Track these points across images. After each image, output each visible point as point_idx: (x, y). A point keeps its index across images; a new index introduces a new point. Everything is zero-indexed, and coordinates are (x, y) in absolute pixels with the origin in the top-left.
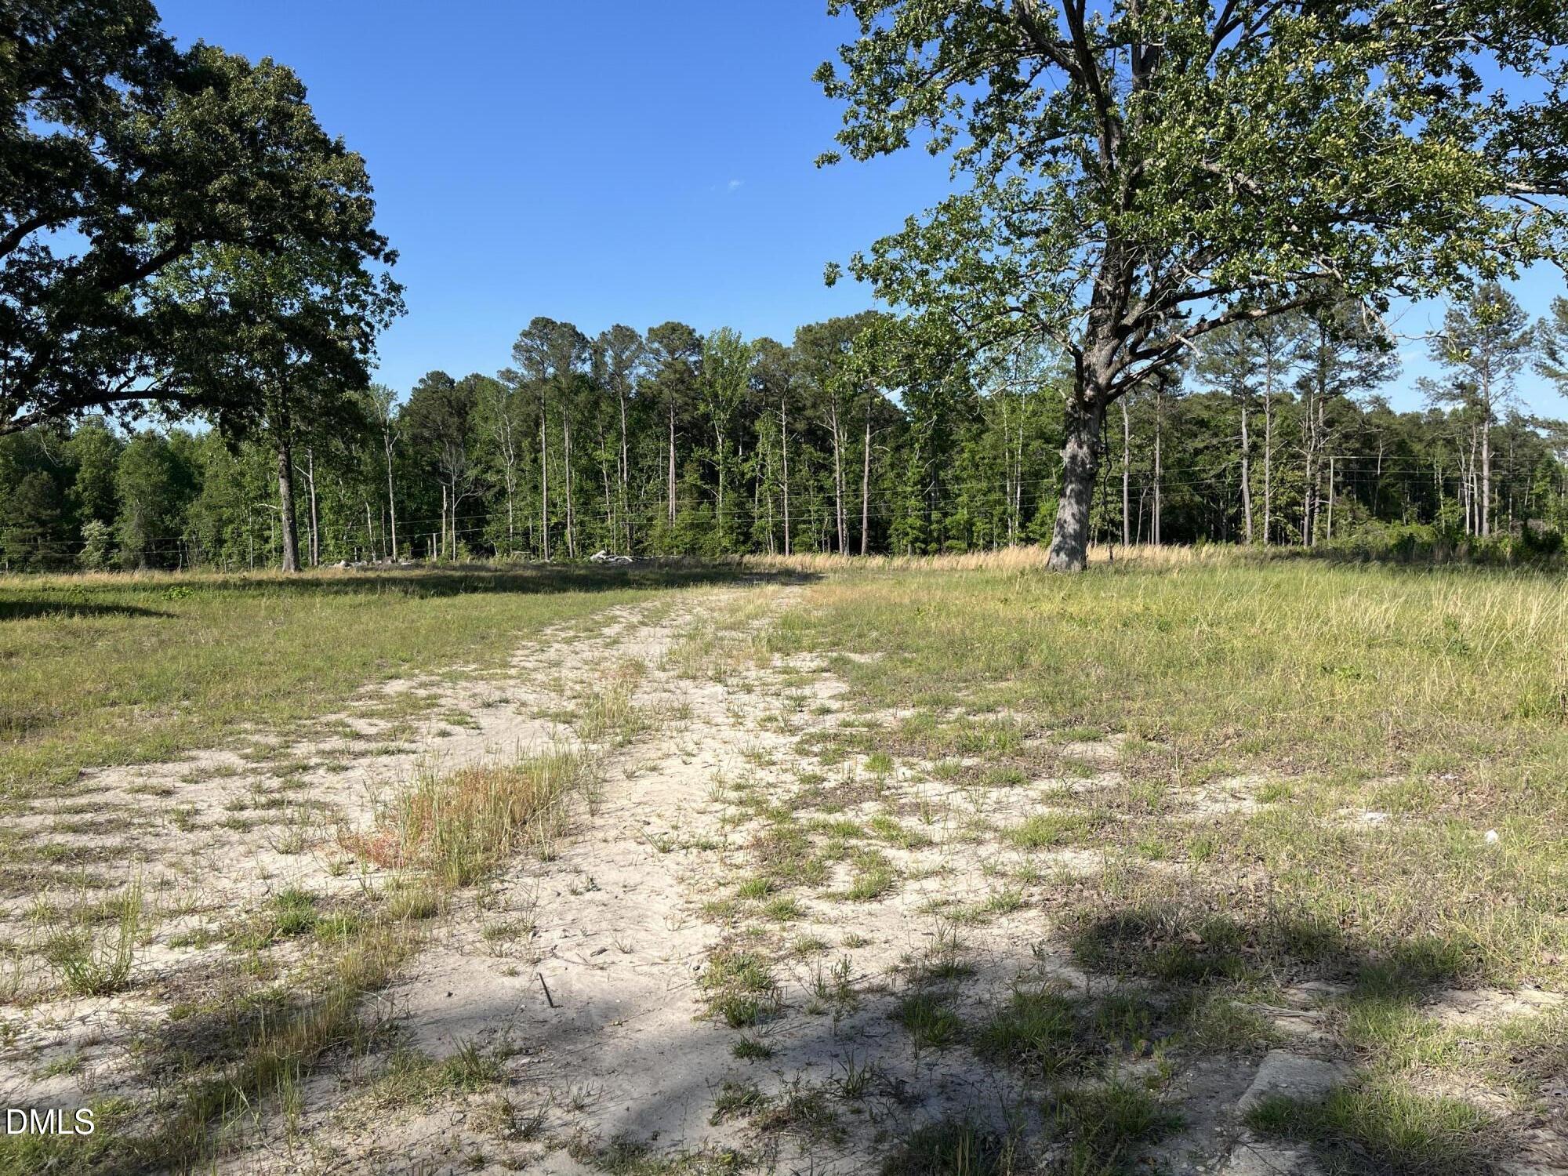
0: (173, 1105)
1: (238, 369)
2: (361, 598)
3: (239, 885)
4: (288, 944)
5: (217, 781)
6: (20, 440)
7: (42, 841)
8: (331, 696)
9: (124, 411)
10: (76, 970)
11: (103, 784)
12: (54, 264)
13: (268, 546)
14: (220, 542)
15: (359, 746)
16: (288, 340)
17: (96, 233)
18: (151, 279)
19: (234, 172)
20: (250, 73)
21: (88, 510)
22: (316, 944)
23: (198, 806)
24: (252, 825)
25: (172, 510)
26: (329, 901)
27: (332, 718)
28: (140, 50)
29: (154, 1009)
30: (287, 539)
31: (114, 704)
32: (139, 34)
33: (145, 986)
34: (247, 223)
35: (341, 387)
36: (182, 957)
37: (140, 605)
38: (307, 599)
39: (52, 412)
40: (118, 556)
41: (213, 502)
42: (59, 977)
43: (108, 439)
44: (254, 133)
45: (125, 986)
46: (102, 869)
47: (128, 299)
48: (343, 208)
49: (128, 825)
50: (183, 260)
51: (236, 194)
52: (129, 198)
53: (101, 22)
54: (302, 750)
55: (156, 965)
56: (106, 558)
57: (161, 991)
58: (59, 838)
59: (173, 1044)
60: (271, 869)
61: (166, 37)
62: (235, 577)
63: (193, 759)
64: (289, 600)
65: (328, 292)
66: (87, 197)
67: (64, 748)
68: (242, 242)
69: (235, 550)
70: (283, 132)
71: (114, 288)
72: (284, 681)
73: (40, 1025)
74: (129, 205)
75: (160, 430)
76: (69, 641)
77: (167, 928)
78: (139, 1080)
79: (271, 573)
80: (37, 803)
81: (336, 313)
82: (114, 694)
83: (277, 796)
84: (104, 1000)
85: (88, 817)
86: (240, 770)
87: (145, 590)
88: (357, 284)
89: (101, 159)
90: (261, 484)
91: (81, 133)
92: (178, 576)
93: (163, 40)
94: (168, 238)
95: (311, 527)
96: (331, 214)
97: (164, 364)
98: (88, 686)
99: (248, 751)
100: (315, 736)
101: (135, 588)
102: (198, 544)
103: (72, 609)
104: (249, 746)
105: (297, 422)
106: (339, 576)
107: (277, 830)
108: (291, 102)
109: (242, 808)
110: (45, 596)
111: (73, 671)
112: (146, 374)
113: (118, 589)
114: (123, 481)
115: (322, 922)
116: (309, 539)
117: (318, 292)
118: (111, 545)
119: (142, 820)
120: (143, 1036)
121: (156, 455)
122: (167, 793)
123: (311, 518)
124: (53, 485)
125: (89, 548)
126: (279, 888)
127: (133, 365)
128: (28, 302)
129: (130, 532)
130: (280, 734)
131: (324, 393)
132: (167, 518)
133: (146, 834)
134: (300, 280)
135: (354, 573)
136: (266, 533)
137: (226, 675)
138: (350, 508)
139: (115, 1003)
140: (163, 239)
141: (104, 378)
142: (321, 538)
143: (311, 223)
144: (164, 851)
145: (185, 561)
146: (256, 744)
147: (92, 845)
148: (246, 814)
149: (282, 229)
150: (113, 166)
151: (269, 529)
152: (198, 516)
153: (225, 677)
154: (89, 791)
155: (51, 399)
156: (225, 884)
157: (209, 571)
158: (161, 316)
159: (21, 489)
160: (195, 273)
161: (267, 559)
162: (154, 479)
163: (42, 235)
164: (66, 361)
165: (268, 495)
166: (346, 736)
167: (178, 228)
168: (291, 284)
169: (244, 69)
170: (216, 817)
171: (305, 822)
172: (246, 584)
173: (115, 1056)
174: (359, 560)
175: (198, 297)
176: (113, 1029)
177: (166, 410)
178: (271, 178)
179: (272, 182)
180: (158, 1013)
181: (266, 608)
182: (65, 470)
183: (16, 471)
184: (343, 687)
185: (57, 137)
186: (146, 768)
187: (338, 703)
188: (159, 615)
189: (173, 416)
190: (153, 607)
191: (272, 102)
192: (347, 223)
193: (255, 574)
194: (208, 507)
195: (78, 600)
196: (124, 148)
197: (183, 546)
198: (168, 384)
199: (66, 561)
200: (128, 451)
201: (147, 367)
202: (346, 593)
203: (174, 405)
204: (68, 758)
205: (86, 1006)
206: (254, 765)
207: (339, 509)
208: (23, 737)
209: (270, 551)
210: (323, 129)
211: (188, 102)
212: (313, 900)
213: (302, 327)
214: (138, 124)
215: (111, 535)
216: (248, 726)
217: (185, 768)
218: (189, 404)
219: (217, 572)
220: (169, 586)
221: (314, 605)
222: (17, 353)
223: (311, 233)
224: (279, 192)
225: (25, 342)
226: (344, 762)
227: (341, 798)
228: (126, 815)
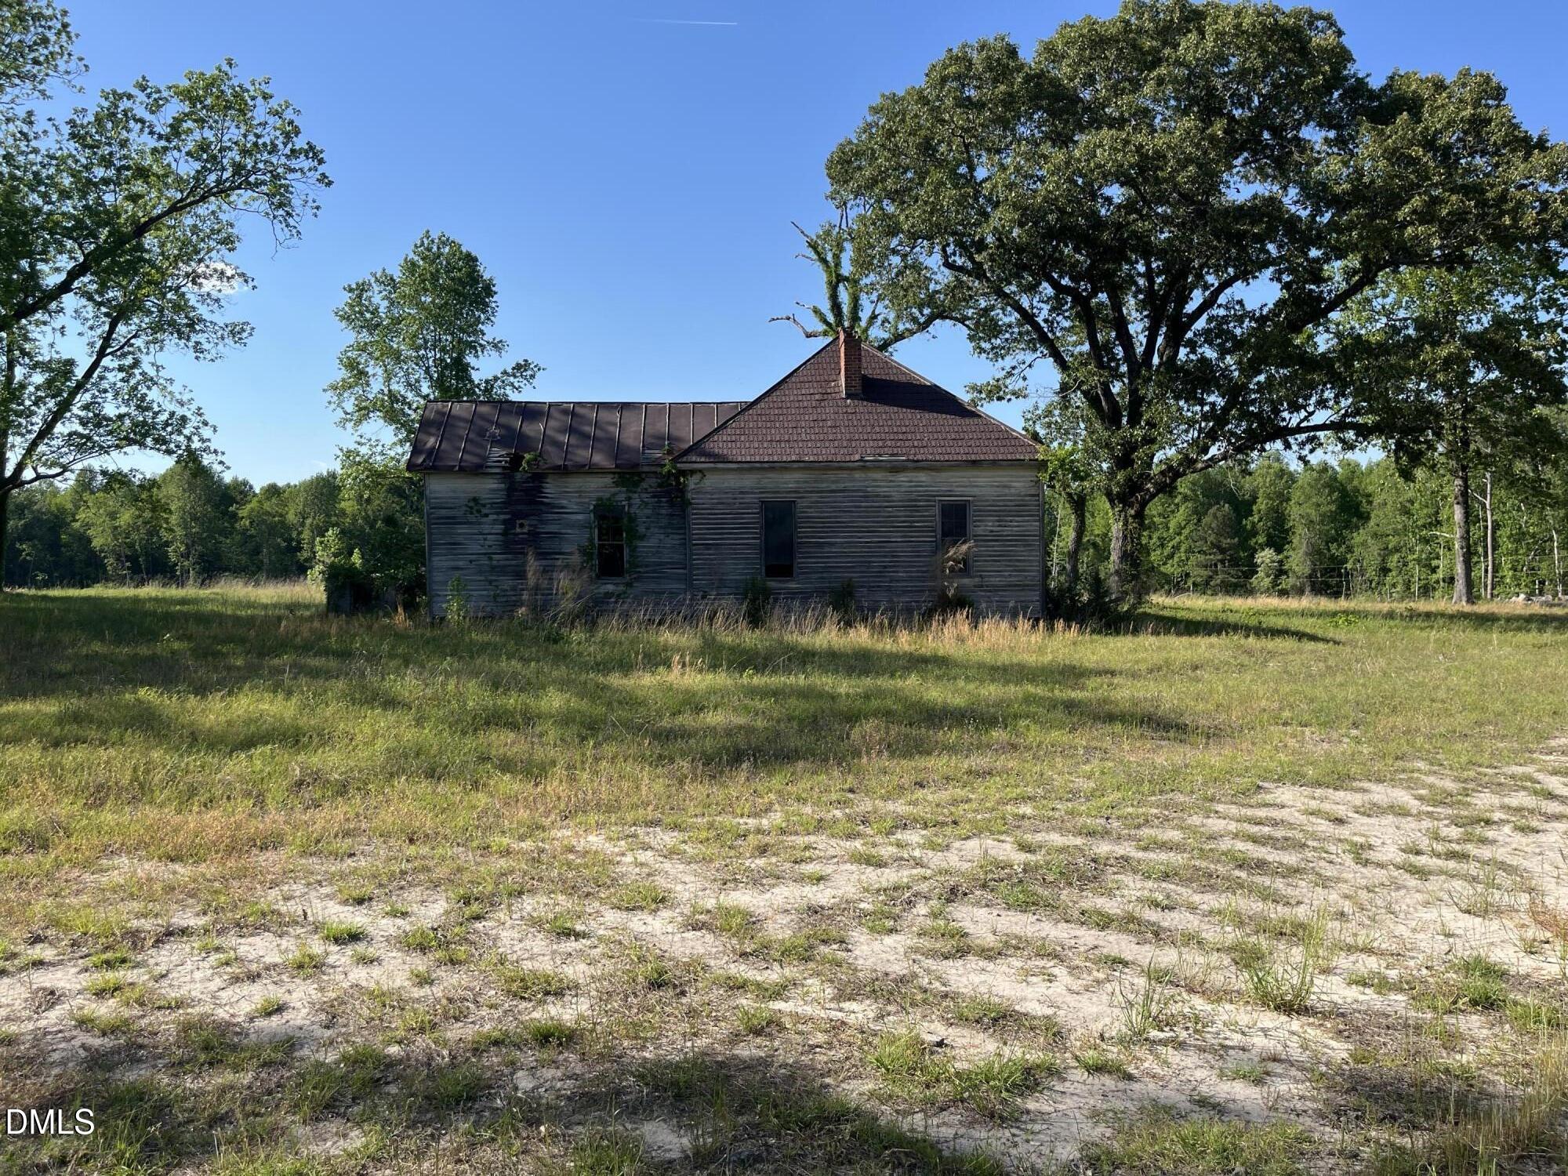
0: (1355, 1156)
1: (1418, 392)
2: (1548, 636)
3: (1417, 936)
4: (1475, 1017)
5: (1390, 819)
6: (1207, 478)
7: (1225, 844)
8: (1515, 745)
9: (1302, 444)
10: (1260, 980)
11: (1278, 801)
12: (1246, 314)
13: (1435, 577)
14: (1385, 571)
15: (1553, 807)
16: (1475, 357)
17: (1286, 278)
18: (1334, 315)
19: (1425, 193)
20: (1446, 88)
21: (1261, 539)
22: (1507, 1027)
23: (1372, 841)
24: (1430, 873)
25: (1339, 539)
26: (1522, 981)
27: (1519, 770)
28: (1336, 95)
29: (1333, 1044)
30: (1459, 569)
31: (1285, 724)
32: (1336, 79)
33: (1325, 1016)
34: (1436, 242)
35: (1531, 402)
36: (1361, 998)
37: (1308, 630)
38: (1481, 634)
39: (1239, 450)
40: (1287, 582)
41: (1380, 531)
42: (1242, 981)
43: (1283, 473)
44: (1448, 147)
45: (1305, 1011)
46: (1279, 884)
47: (1311, 337)
48: (1545, 204)
49: (1304, 846)
50: (1368, 292)
51: (1425, 216)
52: (1318, 241)
53: (1301, 78)
54: (1484, 801)
55: (1335, 998)
56: (1275, 584)
57: (1341, 1027)
58: (1240, 845)
59: (1354, 1089)
60: (1452, 926)
61: (1360, 76)
62: (1400, 607)
63: (1365, 791)
64: (1462, 635)
65: (1520, 300)
66: (1280, 247)
67: (1243, 760)
68: (1432, 262)
69: (1400, 579)
70: (1481, 140)
71: (1298, 330)
72: (1462, 720)
73: (1225, 1024)
74: (1319, 248)
75: (1333, 462)
76: (1244, 659)
77: (1343, 961)
78: (1321, 1115)
79: (1438, 604)
80: (1220, 808)
81: (1528, 323)
82: (1286, 714)
83: (1456, 847)
84: (1284, 1018)
85: (1266, 830)
86: (1415, 812)
87: (1312, 615)
88: (1555, 286)
89: (1293, 209)
90: (1431, 511)
91: (1275, 188)
92: (1343, 604)
93: (1358, 79)
94: (1355, 272)
95: (1486, 556)
96: (1530, 216)
97: (1344, 395)
98: (1263, 703)
99: (1423, 792)
100: (1498, 787)
101: (1303, 614)
102: (1362, 573)
103: (1248, 630)
104: (1423, 787)
105: (1479, 444)
106: (1519, 611)
107: (1458, 884)
108: (1488, 106)
109: (1418, 853)
110: (1224, 616)
111: (1249, 689)
112: (1326, 407)
113: (1287, 613)
114: (1295, 512)
115: (1516, 1003)
116: (1483, 569)
117: (1508, 302)
118: (1281, 572)
119: (1315, 844)
120: (1324, 1069)
121: (1327, 485)
122: (1340, 821)
123: (1486, 547)
124: (1233, 516)
125: (1261, 574)
126: (1463, 951)
127: (1313, 400)
128: (1223, 352)
129: (1298, 560)
130: (1457, 779)
131: (1511, 411)
132: (1333, 547)
133: (1321, 858)
134: (1490, 292)
135: (1537, 608)
136: (1434, 563)
137: (1395, 707)
138: (1533, 536)
139: (1296, 1024)
140: (1349, 273)
141: (1286, 414)
142: (1496, 569)
143: (1507, 228)
144: (1338, 880)
145: (1348, 589)
146: (1431, 786)
147: (1270, 858)
148: (1422, 860)
149: (1474, 241)
150: (1304, 214)
151: (1438, 558)
152: (1364, 544)
153: (1394, 710)
154: (1267, 805)
155: (1239, 438)
156: (1401, 930)
157: (1374, 601)
158: (1345, 348)
159: (1206, 520)
160: (1377, 304)
161: (1434, 589)
162: (1323, 509)
163: (1238, 290)
164: (1253, 402)
165: (1439, 523)
166: (1536, 793)
167: (1365, 260)
168: (1480, 298)
169: (1439, 86)
170: (1390, 856)
171: (1491, 884)
172: (1413, 615)
173: (1297, 1081)
174: (1541, 593)
175: (1379, 325)
176: (1295, 1052)
177: (1343, 441)
178: (1467, 190)
179: (1466, 195)
180: (1339, 1051)
181: (1436, 641)
182: (1244, 502)
183: (1202, 504)
184: (1529, 737)
185: (1255, 197)
186: (1319, 792)
187: (1524, 755)
188: (1326, 641)
189: (1349, 446)
190: (1320, 633)
191: (1468, 112)
192: (1549, 221)
193: (1422, 606)
194: (1375, 535)
195: (1253, 622)
196: (1318, 194)
197: (1347, 574)
198: (1346, 415)
199: (1240, 586)
200: (1300, 483)
201: (1327, 400)
202: (1529, 631)
203: (1350, 435)
204: (1247, 770)
205: (1269, 1019)
206: (1430, 809)
207: (1519, 537)
208: (1207, 744)
209: (1437, 582)
210: (1524, 127)
211: (1381, 133)
212: (1503, 975)
213: (1491, 342)
214: (1333, 168)
215: (1281, 562)
216: (1421, 765)
217: (1358, 799)
218: (1364, 432)
219: (1382, 601)
220: (1334, 614)
221: (1490, 641)
222: (1212, 399)
223: (1505, 240)
224: (1472, 203)
225: (1219, 387)
226: (1535, 824)
227: (1532, 864)
228: (1301, 835)
